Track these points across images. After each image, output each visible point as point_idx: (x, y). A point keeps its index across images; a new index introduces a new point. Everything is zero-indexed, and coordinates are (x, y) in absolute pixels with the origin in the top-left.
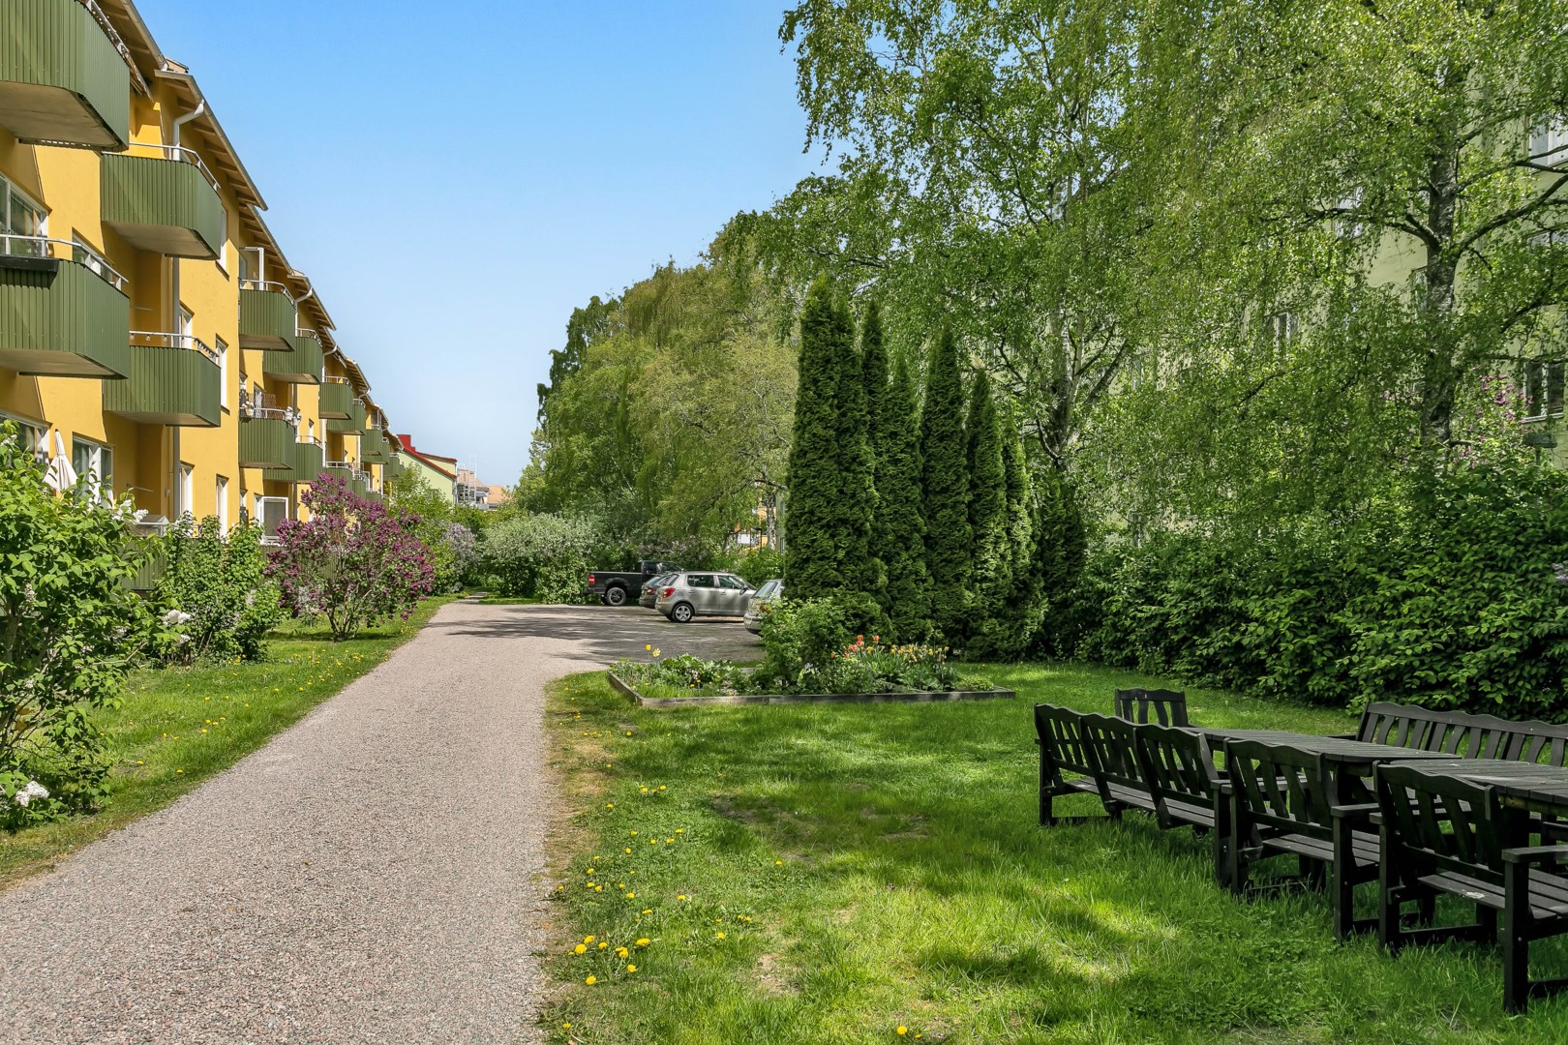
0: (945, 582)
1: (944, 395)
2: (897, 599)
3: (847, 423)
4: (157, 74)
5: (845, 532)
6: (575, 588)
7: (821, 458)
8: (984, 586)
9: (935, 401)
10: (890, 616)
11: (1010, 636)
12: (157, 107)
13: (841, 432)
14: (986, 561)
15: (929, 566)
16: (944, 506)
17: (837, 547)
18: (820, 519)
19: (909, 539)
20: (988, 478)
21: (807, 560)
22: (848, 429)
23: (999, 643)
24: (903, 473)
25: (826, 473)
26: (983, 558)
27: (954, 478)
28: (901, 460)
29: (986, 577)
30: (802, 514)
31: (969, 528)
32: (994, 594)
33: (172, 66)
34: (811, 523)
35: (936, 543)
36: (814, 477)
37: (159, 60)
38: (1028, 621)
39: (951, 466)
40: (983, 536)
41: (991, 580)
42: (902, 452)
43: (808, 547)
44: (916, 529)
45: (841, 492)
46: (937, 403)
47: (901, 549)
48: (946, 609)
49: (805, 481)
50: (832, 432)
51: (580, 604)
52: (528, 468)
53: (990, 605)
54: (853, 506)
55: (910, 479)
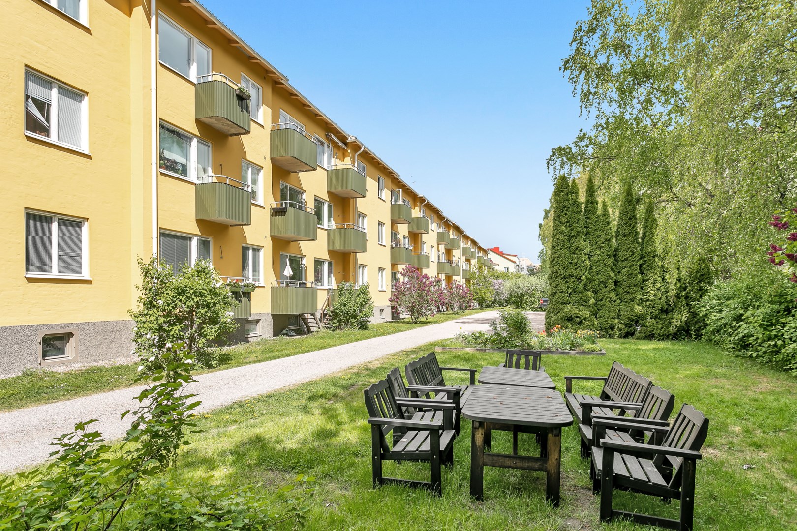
0: (626, 302)
1: (626, 216)
2: (600, 310)
3: (573, 233)
4: (348, 141)
5: (572, 280)
6: (537, 305)
7: (561, 249)
8: (648, 303)
9: (622, 219)
10: (596, 317)
11: (662, 328)
12: (349, 151)
13: (570, 237)
14: (648, 292)
15: (617, 295)
16: (625, 267)
17: (568, 287)
18: (560, 275)
19: (606, 283)
20: (650, 252)
21: (556, 293)
22: (574, 236)
23: (655, 331)
24: (603, 253)
25: (563, 255)
26: (648, 291)
27: (631, 253)
28: (602, 247)
29: (649, 300)
30: (553, 273)
31: (639, 276)
32: (653, 307)
33: (352, 138)
34: (557, 277)
35: (622, 284)
36: (558, 257)
37: (347, 137)
38: (674, 321)
39: (629, 248)
40: (647, 280)
41: (652, 301)
42: (603, 243)
43: (556, 287)
44: (609, 277)
45: (571, 263)
46: (623, 220)
47: (602, 287)
48: (626, 314)
49: (554, 259)
50: (566, 237)
51: (540, 311)
52: (542, 252)
53: (651, 313)
54: (576, 269)
55: (607, 255)
